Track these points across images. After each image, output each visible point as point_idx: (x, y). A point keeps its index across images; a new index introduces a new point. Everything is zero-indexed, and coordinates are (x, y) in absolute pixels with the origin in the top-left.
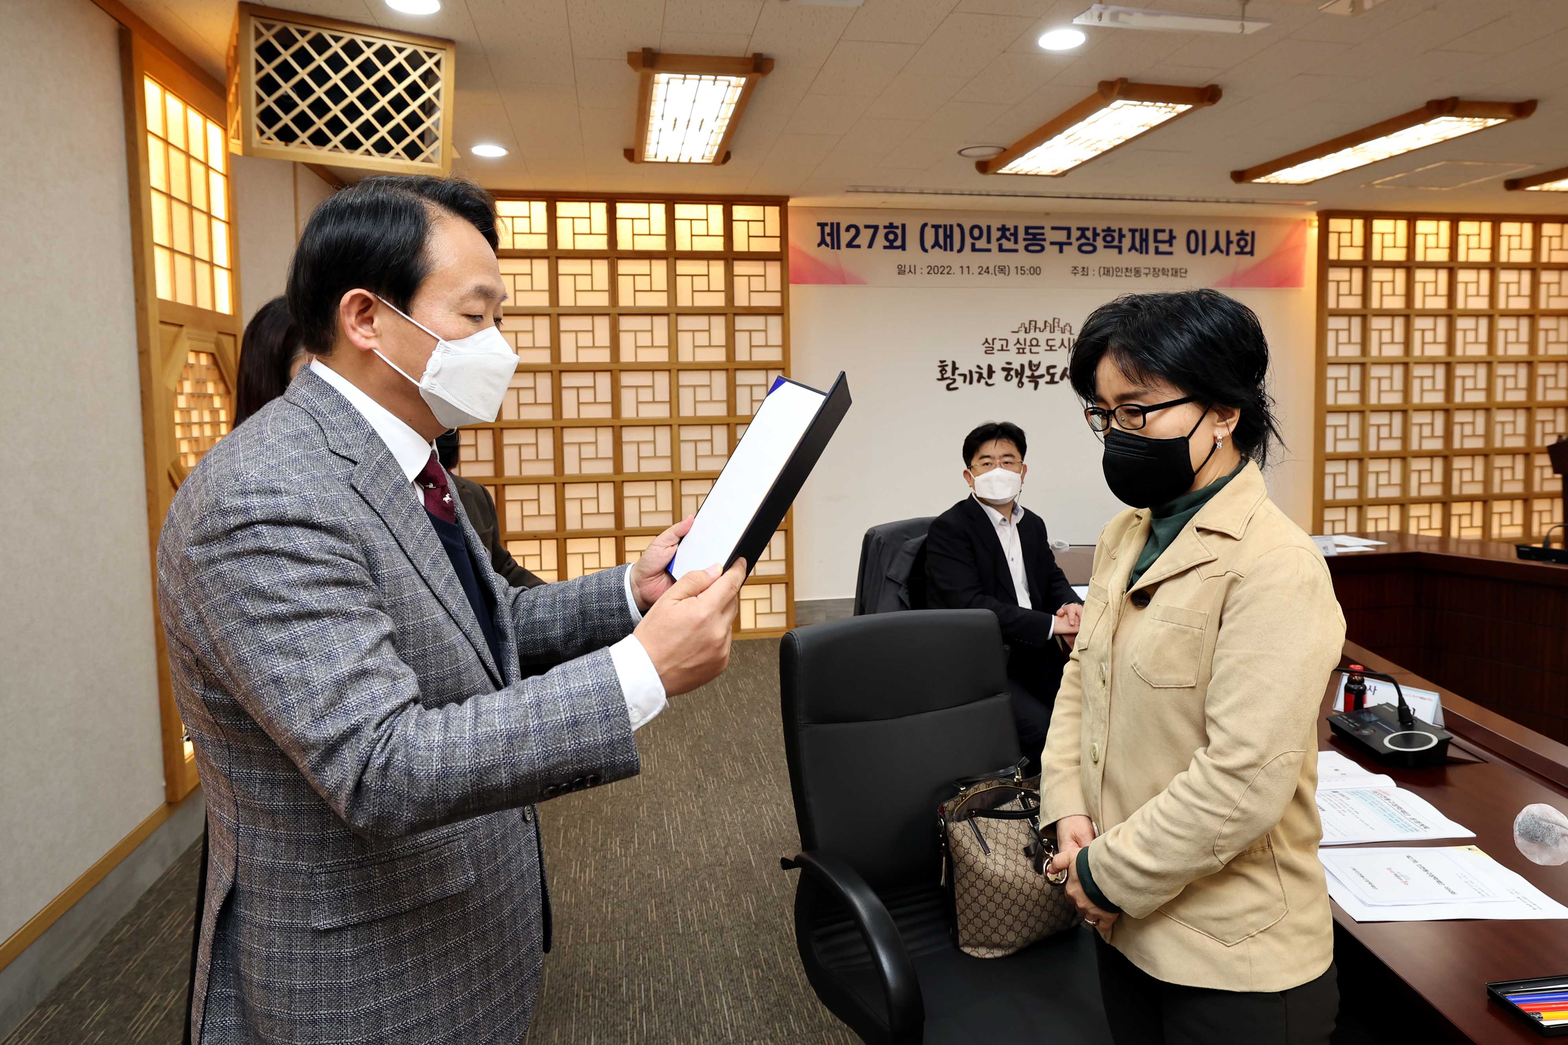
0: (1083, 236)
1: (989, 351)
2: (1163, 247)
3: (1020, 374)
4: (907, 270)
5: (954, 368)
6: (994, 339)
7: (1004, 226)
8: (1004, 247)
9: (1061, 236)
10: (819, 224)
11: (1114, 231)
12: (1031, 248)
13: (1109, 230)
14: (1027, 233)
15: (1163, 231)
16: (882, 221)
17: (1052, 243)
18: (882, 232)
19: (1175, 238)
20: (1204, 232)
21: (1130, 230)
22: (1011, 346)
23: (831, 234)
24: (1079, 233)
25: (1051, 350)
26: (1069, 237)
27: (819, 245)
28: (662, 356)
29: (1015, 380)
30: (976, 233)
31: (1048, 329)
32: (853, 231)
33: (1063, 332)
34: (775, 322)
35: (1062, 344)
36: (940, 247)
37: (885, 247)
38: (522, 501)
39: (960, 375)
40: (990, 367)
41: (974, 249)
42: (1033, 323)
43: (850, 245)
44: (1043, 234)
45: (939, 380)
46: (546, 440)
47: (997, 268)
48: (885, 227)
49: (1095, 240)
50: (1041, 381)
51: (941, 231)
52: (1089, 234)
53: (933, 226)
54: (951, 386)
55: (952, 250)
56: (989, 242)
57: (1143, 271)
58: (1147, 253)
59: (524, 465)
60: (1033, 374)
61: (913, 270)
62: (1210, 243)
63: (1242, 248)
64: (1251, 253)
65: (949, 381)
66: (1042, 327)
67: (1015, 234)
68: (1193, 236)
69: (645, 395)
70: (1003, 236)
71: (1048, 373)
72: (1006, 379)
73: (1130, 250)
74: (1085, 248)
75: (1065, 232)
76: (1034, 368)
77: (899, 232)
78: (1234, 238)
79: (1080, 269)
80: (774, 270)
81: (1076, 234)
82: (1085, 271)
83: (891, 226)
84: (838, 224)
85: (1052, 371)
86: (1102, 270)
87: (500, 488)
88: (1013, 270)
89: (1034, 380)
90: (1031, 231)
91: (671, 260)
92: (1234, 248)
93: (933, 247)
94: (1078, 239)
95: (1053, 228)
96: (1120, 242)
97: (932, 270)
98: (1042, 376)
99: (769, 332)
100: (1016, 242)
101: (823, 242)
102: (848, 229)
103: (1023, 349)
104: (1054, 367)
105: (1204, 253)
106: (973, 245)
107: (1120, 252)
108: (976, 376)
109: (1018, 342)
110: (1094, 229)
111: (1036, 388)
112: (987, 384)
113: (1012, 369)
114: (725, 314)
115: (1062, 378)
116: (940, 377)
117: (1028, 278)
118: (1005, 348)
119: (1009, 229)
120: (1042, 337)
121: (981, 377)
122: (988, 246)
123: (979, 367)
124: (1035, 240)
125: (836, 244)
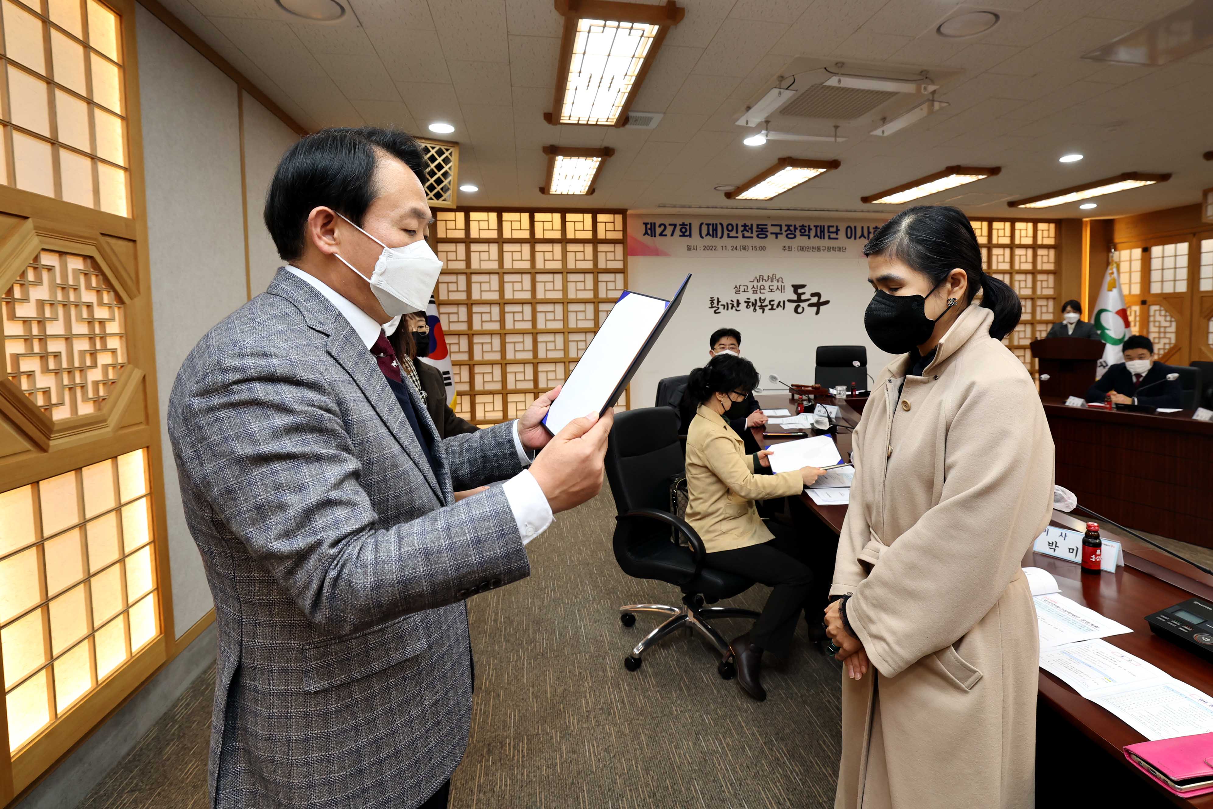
0: (789, 229)
1: (737, 292)
2: (833, 236)
3: (754, 304)
4: (692, 248)
5: (718, 302)
6: (740, 286)
7: (745, 224)
8: (745, 235)
9: (777, 229)
10: (644, 223)
11: (806, 227)
12: (760, 236)
13: (803, 226)
14: (758, 228)
15: (833, 226)
16: (678, 222)
17: (772, 233)
18: (678, 228)
19: (839, 230)
20: (855, 227)
21: (815, 226)
22: (749, 289)
23: (651, 229)
24: (786, 228)
25: (771, 291)
26: (781, 230)
27: (644, 235)
28: (559, 295)
29: (752, 308)
30: (730, 228)
31: (770, 280)
32: (663, 227)
33: (778, 282)
34: (620, 277)
35: (778, 288)
36: (710, 235)
37: (680, 236)
38: (483, 373)
39: (721, 305)
40: (738, 301)
41: (729, 237)
42: (762, 277)
43: (661, 234)
44: (766, 228)
46: (496, 341)
47: (741, 247)
48: (680, 225)
49: (795, 231)
50: (767, 309)
51: (711, 227)
52: (792, 228)
53: (706, 224)
54: (717, 312)
55: (717, 237)
56: (737, 232)
57: (822, 248)
58: (824, 238)
59: (484, 354)
60: (761, 305)
61: (695, 248)
62: (859, 233)
65: (715, 309)
66: (767, 279)
67: (751, 229)
68: (849, 230)
69: (550, 316)
70: (745, 230)
71: (770, 304)
72: (747, 307)
73: (814, 237)
74: (789, 236)
75: (778, 228)
76: (762, 302)
77: (688, 227)
78: (872, 230)
79: (787, 248)
80: (619, 248)
81: (784, 228)
82: (790, 248)
83: (683, 224)
84: (655, 224)
85: (772, 303)
86: (799, 248)
87: (472, 366)
88: (750, 248)
89: (762, 308)
90: (760, 227)
91: (564, 243)
93: (706, 236)
94: (786, 231)
95: (772, 225)
96: (809, 232)
97: (706, 248)
98: (766, 306)
99: (617, 282)
100: (752, 233)
101: (646, 233)
102: (660, 226)
104: (773, 301)
105: (855, 239)
106: (728, 234)
107: (809, 238)
108: (730, 306)
109: (753, 287)
110: (795, 226)
111: (763, 312)
112: (736, 310)
113: (750, 302)
114: (593, 273)
115: (777, 307)
116: (710, 306)
117: (758, 252)
118: (746, 291)
119: (748, 226)
120: (767, 284)
121: (733, 306)
122: (736, 235)
123: (732, 301)
124: (762, 232)
125: (653, 234)
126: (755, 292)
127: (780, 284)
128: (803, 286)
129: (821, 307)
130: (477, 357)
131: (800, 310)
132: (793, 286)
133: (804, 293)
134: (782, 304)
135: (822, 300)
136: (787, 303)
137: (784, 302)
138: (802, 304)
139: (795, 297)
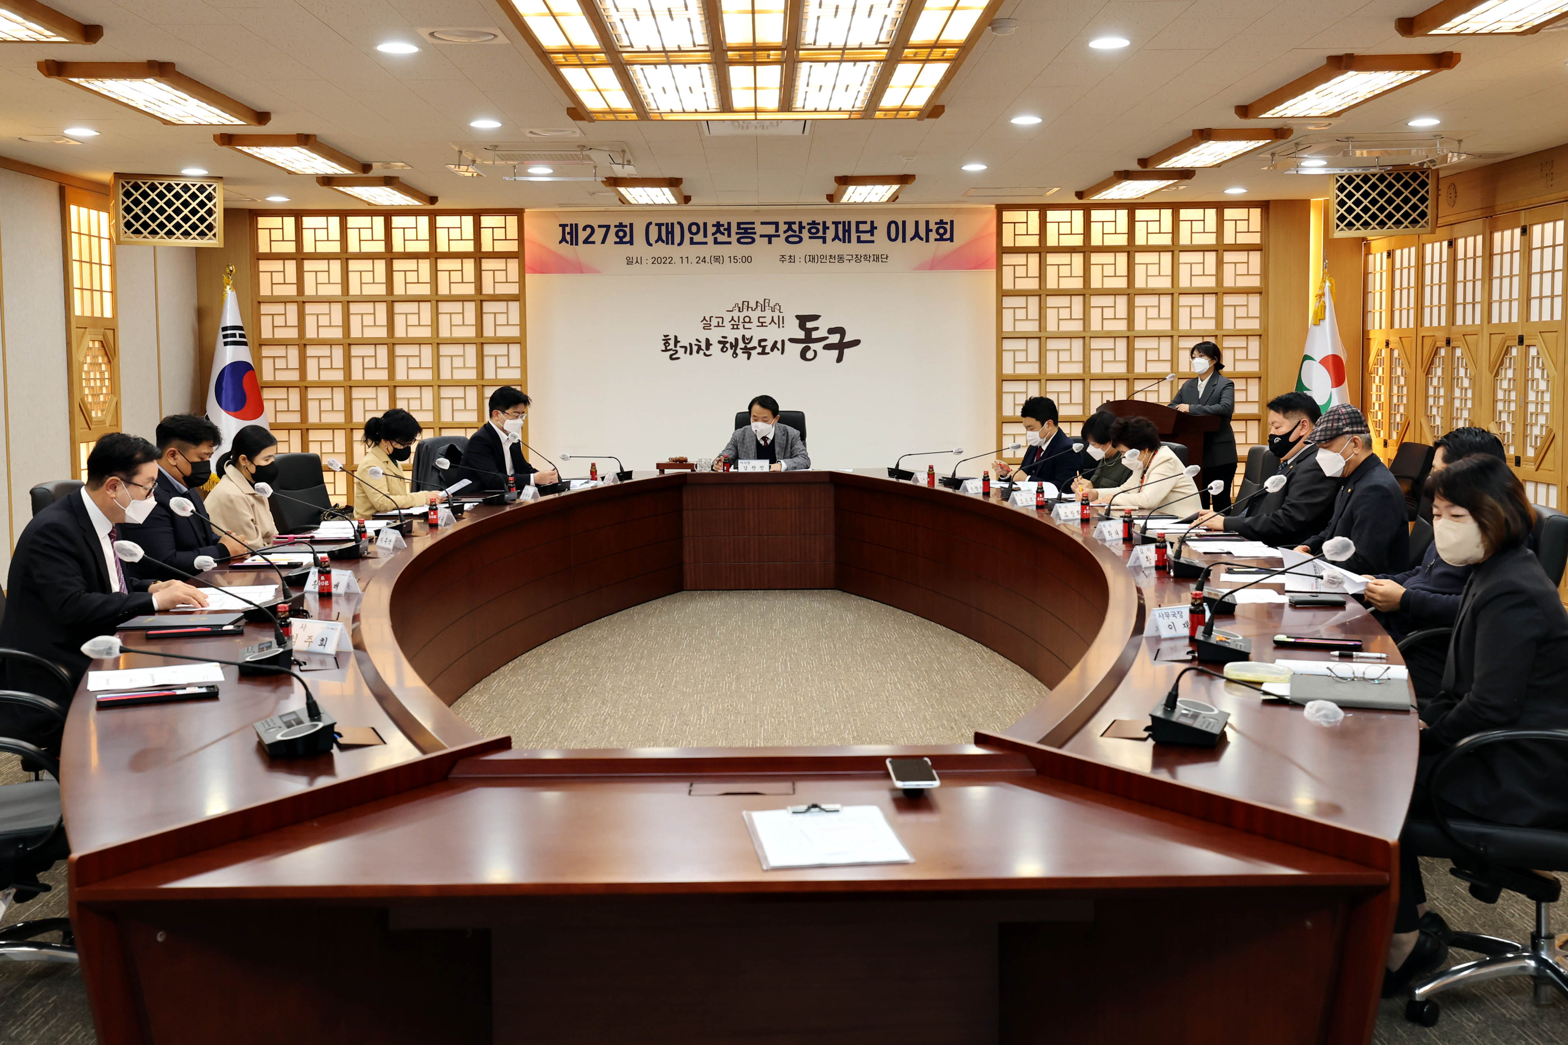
0: (790, 229)
1: (707, 327)
2: (865, 237)
3: (735, 346)
4: (635, 261)
5: (676, 342)
6: (711, 317)
7: (718, 223)
8: (719, 240)
9: (771, 230)
10: (560, 225)
11: (819, 224)
12: (742, 240)
13: (814, 223)
14: (739, 228)
15: (865, 222)
16: (613, 222)
17: (761, 236)
18: (613, 230)
19: (876, 228)
20: (904, 223)
21: (833, 223)
22: (726, 323)
23: (570, 233)
24: (786, 227)
25: (762, 326)
26: (777, 230)
27: (560, 242)
28: (426, 333)
29: (730, 352)
30: (694, 229)
31: (759, 308)
32: (589, 230)
33: (773, 311)
34: (514, 306)
35: (773, 320)
36: (663, 241)
37: (616, 243)
38: (321, 442)
39: (681, 347)
40: (707, 340)
41: (692, 242)
42: (746, 304)
43: (586, 241)
44: (754, 229)
45: (663, 351)
46: (339, 396)
47: (712, 257)
48: (616, 226)
49: (800, 232)
50: (754, 353)
51: (663, 228)
52: (796, 227)
53: (656, 224)
54: (674, 357)
55: (673, 243)
56: (705, 236)
57: (846, 257)
58: (849, 242)
59: (323, 415)
60: (746, 346)
61: (639, 261)
62: (910, 231)
63: (941, 235)
64: (951, 239)
65: (672, 352)
66: (754, 307)
67: (729, 229)
68: (893, 226)
69: (414, 362)
70: (719, 231)
71: (760, 346)
72: (722, 350)
73: (833, 240)
74: (791, 239)
75: (773, 227)
76: (747, 342)
77: (627, 230)
78: (932, 226)
79: (787, 258)
80: (513, 265)
81: (783, 227)
82: (792, 259)
83: (621, 225)
84: (576, 225)
85: (763, 344)
86: (808, 258)
87: (305, 431)
88: (727, 260)
89: (747, 351)
90: (742, 226)
91: (434, 259)
92: (933, 235)
93: (657, 242)
94: (785, 232)
95: (762, 223)
96: (824, 233)
97: (656, 260)
98: (755, 348)
99: (510, 314)
100: (729, 236)
101: (564, 239)
102: (584, 229)
103: (737, 325)
104: (765, 340)
105: (904, 241)
106: (692, 239)
107: (824, 242)
108: (695, 348)
109: (733, 319)
110: (800, 223)
111: (749, 358)
112: (705, 354)
113: (727, 342)
114: (475, 300)
115: (772, 350)
116: (664, 349)
117: (740, 265)
118: (720, 325)
119: (723, 225)
120: (754, 315)
121: (699, 348)
122: (705, 240)
123: (697, 340)
124: (746, 233)
125: (574, 241)
126: (735, 327)
127: (776, 314)
128: (815, 318)
129: (846, 351)
130: (313, 418)
131: (810, 354)
132: (798, 317)
133: (816, 329)
134: (779, 345)
135: (847, 339)
136: (787, 343)
137: (783, 341)
138: (813, 346)
139: (801, 335)
